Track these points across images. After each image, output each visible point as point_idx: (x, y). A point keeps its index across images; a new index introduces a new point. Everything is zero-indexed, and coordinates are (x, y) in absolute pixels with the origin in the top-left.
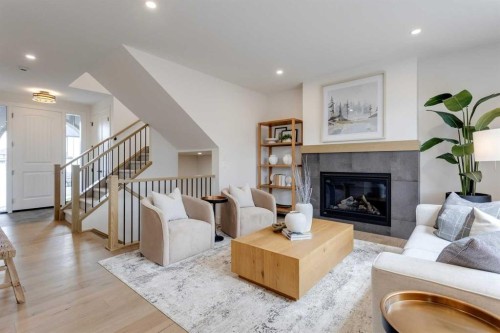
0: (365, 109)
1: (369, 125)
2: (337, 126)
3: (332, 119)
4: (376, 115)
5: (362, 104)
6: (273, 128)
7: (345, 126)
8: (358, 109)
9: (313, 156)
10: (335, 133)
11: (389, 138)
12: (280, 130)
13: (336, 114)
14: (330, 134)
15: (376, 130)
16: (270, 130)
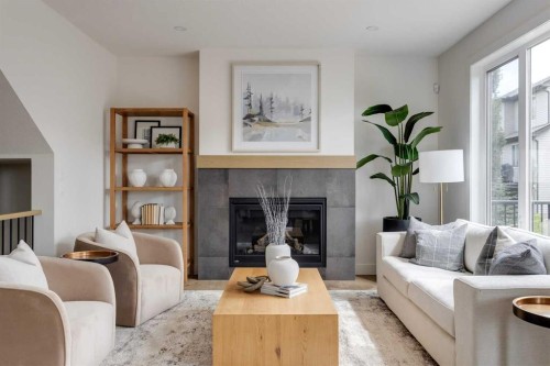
0: (296, 108)
1: (300, 132)
2: (256, 128)
3: (249, 117)
4: (309, 119)
5: (291, 101)
6: (131, 120)
7: (268, 130)
8: (286, 107)
9: (217, 174)
10: (253, 139)
11: (325, 151)
12: (147, 126)
13: (255, 110)
14: (245, 140)
15: (309, 140)
16: (125, 123)
